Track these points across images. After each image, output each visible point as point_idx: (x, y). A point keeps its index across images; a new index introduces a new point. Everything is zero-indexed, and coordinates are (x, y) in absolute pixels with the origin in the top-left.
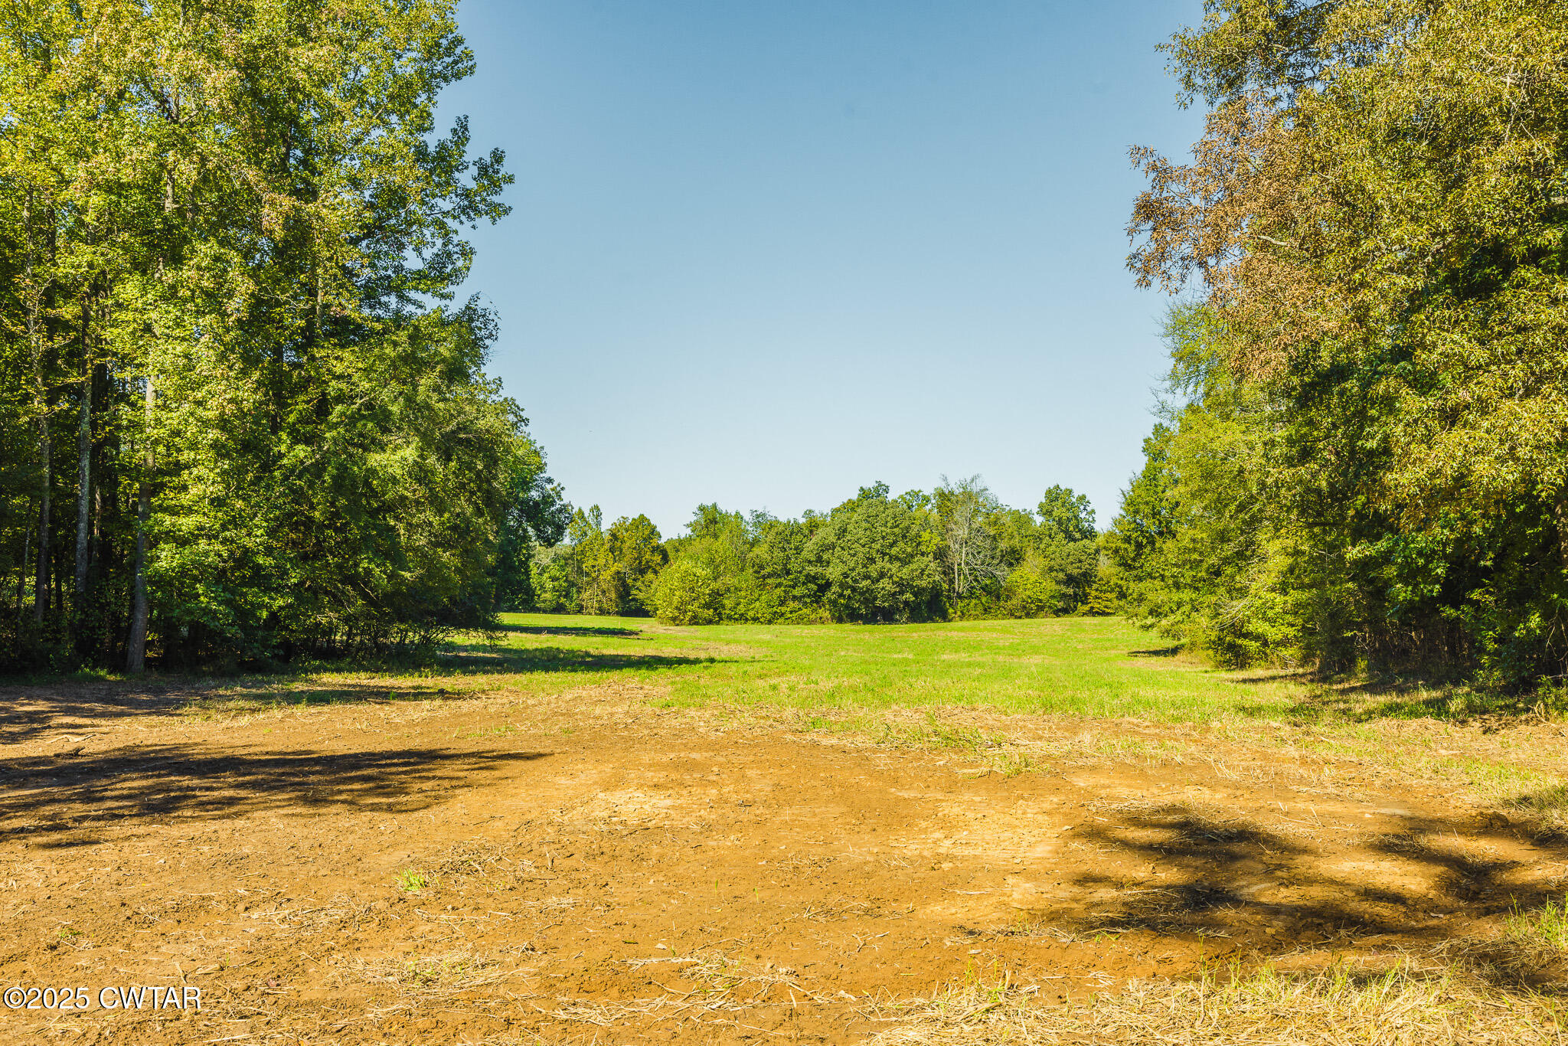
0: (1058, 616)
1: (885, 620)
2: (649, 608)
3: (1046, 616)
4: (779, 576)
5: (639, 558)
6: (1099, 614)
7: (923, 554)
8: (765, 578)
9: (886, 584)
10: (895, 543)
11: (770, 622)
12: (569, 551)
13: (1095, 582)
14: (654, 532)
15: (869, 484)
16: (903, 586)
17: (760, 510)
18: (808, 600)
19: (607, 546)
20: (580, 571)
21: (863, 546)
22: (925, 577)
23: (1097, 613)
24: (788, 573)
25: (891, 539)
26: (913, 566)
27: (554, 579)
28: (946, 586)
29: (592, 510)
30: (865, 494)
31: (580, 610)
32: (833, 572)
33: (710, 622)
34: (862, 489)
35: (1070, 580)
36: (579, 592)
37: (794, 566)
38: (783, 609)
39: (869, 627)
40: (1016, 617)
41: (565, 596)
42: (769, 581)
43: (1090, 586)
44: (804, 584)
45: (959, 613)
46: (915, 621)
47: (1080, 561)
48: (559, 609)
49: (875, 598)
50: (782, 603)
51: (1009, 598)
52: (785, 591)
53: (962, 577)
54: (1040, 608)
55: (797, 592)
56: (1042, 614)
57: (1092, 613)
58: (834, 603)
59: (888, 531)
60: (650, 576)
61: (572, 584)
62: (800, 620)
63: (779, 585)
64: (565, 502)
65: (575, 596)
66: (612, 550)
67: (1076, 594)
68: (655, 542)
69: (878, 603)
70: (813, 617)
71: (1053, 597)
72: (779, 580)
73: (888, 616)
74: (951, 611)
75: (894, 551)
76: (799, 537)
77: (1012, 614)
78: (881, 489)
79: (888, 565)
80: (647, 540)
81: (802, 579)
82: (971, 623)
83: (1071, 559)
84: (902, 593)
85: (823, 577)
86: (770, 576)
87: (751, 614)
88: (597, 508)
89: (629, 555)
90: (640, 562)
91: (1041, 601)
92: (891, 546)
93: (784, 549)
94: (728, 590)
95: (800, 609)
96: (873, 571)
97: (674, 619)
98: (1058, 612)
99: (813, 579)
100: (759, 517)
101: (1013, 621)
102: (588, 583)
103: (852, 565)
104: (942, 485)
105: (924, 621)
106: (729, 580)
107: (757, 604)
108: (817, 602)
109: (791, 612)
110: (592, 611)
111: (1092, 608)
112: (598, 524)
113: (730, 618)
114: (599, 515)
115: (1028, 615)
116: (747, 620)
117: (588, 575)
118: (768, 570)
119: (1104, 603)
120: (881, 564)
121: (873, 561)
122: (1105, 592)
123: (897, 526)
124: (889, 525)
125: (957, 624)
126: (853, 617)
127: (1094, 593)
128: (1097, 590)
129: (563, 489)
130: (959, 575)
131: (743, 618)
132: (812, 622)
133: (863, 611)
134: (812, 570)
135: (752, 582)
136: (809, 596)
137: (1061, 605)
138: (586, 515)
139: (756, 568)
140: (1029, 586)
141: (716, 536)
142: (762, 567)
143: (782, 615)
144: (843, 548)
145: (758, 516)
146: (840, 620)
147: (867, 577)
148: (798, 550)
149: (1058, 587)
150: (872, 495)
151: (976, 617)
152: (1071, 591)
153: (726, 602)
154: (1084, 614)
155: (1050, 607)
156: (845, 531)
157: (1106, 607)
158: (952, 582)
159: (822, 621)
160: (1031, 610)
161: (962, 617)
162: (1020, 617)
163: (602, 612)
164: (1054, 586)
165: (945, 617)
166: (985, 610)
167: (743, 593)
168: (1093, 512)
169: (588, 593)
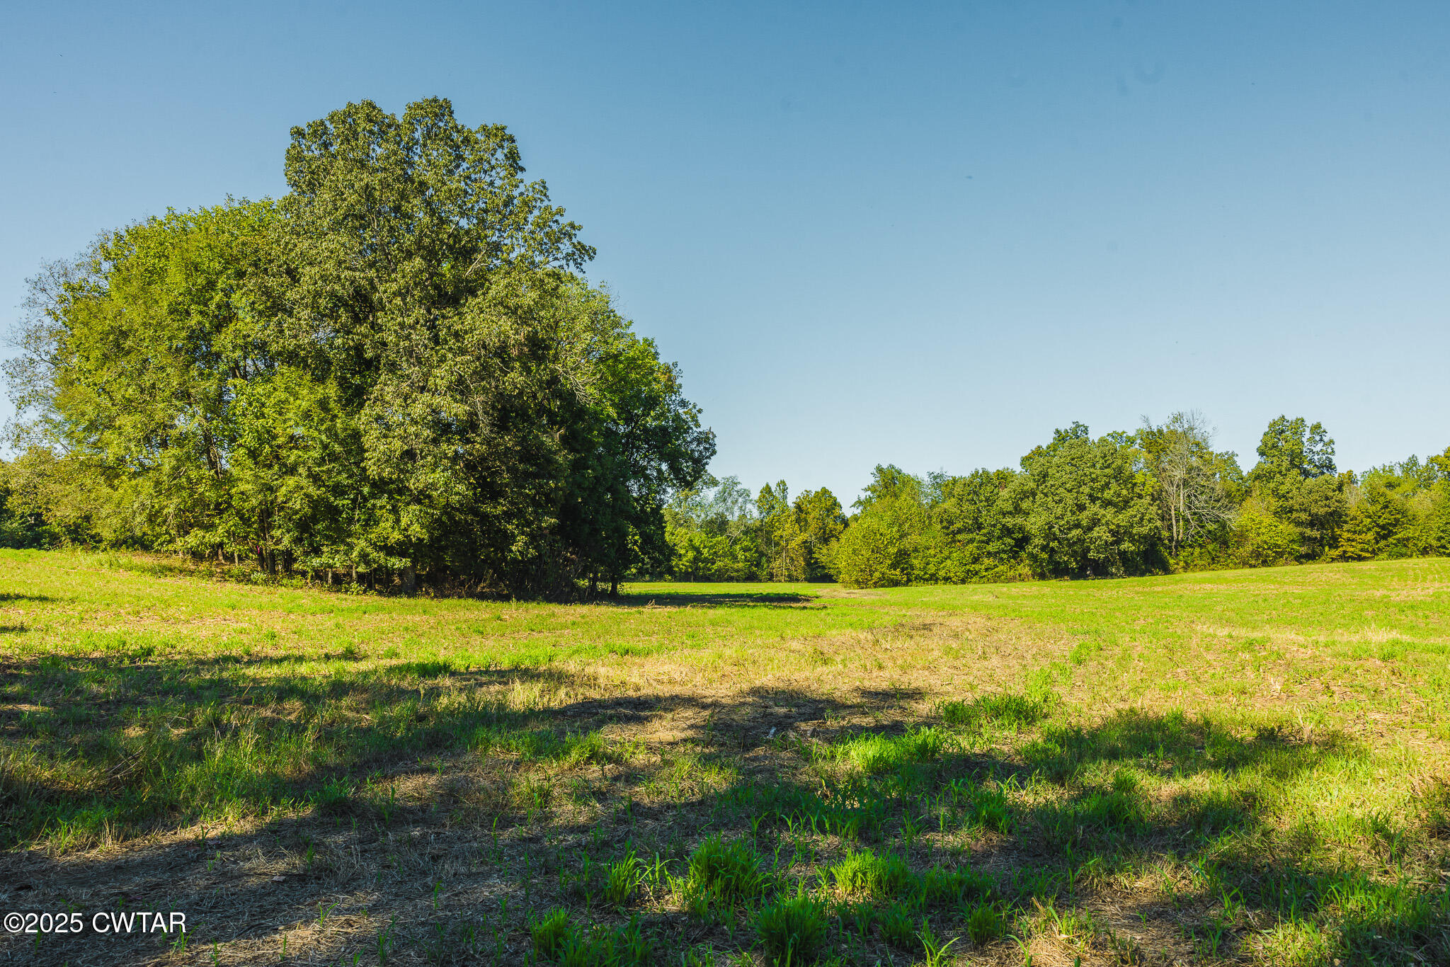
0: (1301, 563)
1: (1096, 575)
2: (832, 572)
3: (1286, 564)
4: (970, 531)
5: (823, 528)
6: (1353, 559)
7: (1140, 496)
8: (954, 533)
9: (1101, 533)
10: (1107, 485)
11: (963, 581)
12: (758, 524)
13: (1346, 522)
14: (835, 504)
15: (1065, 425)
16: (1118, 536)
17: (937, 471)
18: (1005, 556)
19: (793, 518)
20: (769, 542)
21: (1070, 491)
22: (1145, 522)
23: (1349, 557)
24: (980, 528)
25: (1103, 480)
26: (1131, 512)
27: (746, 550)
28: (1165, 534)
29: (778, 485)
30: (1061, 437)
31: (771, 578)
32: (1034, 523)
33: (896, 583)
34: (1057, 431)
35: (1314, 522)
36: (768, 561)
37: (985, 519)
38: (977, 567)
39: (1074, 583)
40: (1251, 566)
41: (756, 566)
42: (959, 537)
43: (1340, 527)
44: (999, 538)
45: (1182, 564)
46: (1130, 575)
47: (1327, 499)
48: (751, 578)
49: (1089, 550)
50: (976, 560)
51: (1239, 544)
52: (978, 548)
53: (1181, 523)
54: (1280, 555)
55: (992, 547)
56: (1282, 561)
57: (1344, 558)
58: (1033, 557)
59: (1098, 472)
60: (833, 542)
61: (762, 554)
62: (997, 579)
63: (972, 541)
64: (704, 428)
65: (765, 566)
66: (798, 521)
67: (1322, 538)
68: (837, 512)
69: (1091, 555)
70: (1011, 573)
71: (1293, 541)
72: (971, 536)
73: (1100, 570)
74: (1172, 561)
75: (1108, 494)
76: (989, 488)
77: (1245, 564)
78: (1079, 431)
79: (1102, 511)
80: (829, 510)
81: (997, 533)
82: (1199, 575)
83: (1315, 496)
84: (1117, 542)
85: (1021, 529)
86: (960, 531)
87: (942, 573)
88: (783, 482)
89: (813, 525)
90: (824, 532)
91: (1277, 546)
92: (1102, 490)
93: (973, 502)
94: (916, 550)
95: (996, 566)
96: (1084, 517)
97: (857, 582)
98: (1301, 559)
99: (1007, 531)
100: (937, 479)
101: (1247, 571)
102: (777, 553)
103: (1059, 512)
104: (1144, 426)
105: (1142, 575)
106: (914, 539)
107: (949, 562)
108: (1014, 557)
109: (986, 570)
110: (782, 578)
111: (1345, 552)
112: (785, 498)
113: (918, 578)
114: (785, 490)
115: (1265, 563)
116: (937, 580)
117: (777, 544)
118: (958, 525)
119: (1359, 546)
120: (1093, 509)
121: (1081, 508)
122: (1360, 533)
123: (1108, 467)
124: (1098, 466)
125: (1181, 575)
126: (1059, 571)
127: (1346, 535)
128: (1348, 531)
129: (700, 411)
130: (1177, 521)
131: (934, 579)
132: (1013, 579)
133: (1074, 565)
134: (1009, 521)
135: (941, 538)
136: (1004, 551)
137: (1303, 550)
138: (773, 490)
139: (945, 524)
140: (1263, 530)
141: (896, 496)
142: (951, 523)
143: (977, 573)
144: (1046, 495)
145: (935, 478)
146: (1042, 576)
147: (1077, 526)
148: (990, 502)
149: (1299, 530)
150: (1071, 438)
151: (1203, 568)
152: (1316, 534)
153: (915, 562)
154: (1333, 560)
155: (1289, 553)
156: (1045, 476)
157: (1362, 550)
158: (1170, 528)
159: (1022, 578)
160: (1264, 557)
161: (1186, 569)
162: (1255, 566)
163: (791, 579)
164: (1294, 530)
165: (1166, 570)
166: (1213, 559)
167: (932, 552)
168: (1332, 442)
169: (778, 563)
